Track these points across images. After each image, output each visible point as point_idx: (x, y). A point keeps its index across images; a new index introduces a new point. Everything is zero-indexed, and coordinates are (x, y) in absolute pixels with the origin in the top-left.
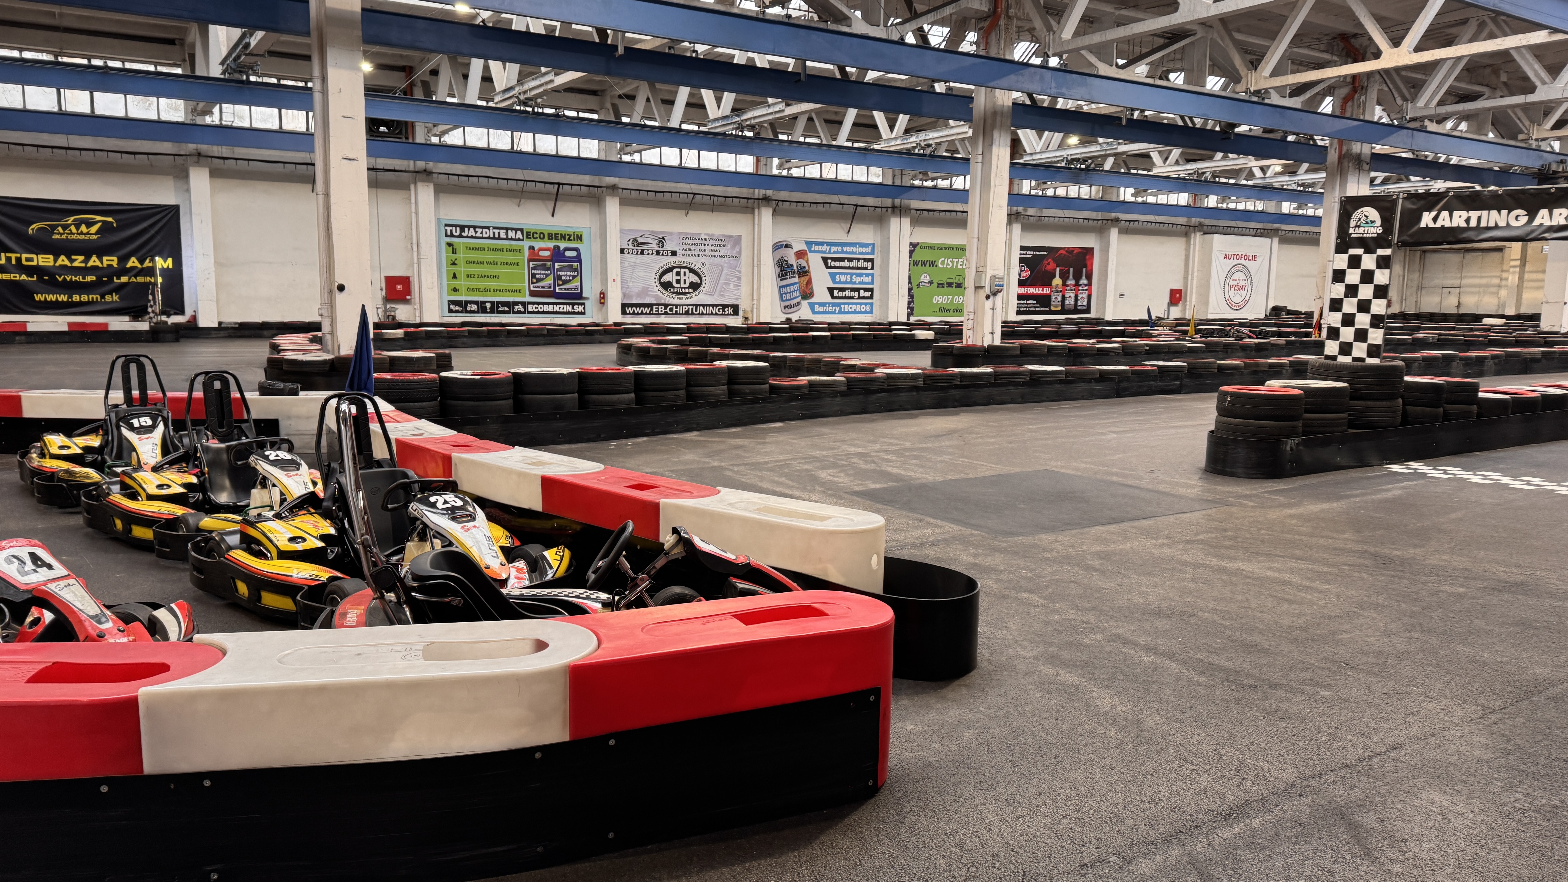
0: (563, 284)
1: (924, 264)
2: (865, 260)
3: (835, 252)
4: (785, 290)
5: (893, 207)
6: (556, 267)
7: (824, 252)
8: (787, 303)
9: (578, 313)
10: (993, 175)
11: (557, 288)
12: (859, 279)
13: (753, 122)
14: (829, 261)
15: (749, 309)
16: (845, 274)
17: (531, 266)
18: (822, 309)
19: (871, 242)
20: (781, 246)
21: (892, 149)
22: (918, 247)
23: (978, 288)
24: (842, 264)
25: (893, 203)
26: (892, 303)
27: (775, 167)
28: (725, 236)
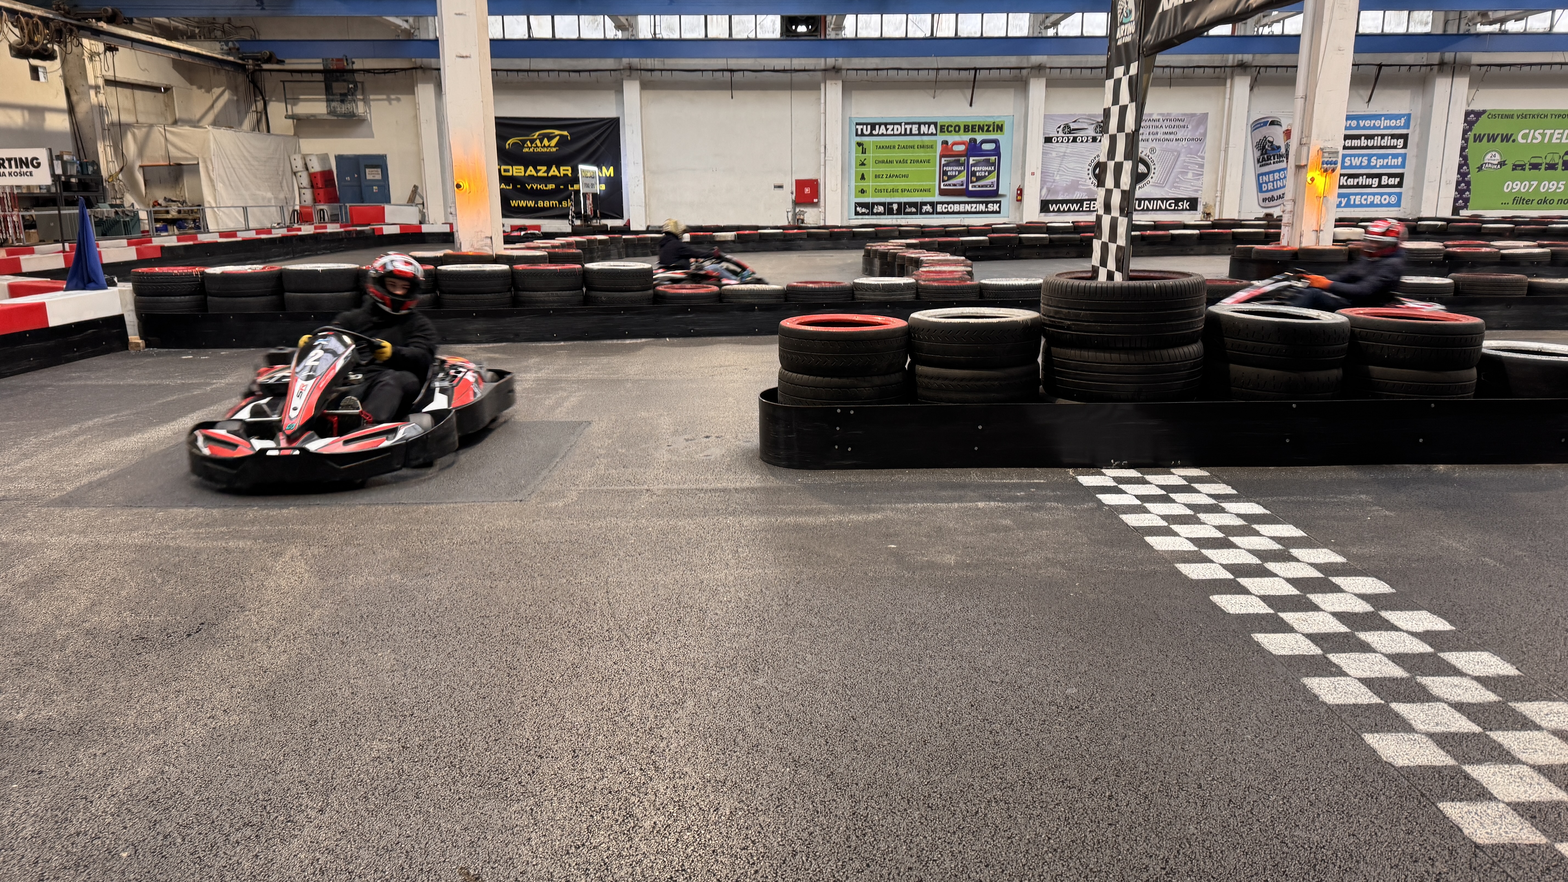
0: (977, 181)
1: (1492, 138)
2: (1393, 136)
4: (1265, 178)
5: (1442, 64)
6: (971, 162)
8: (1269, 195)
9: (993, 212)
11: (970, 185)
12: (1380, 162)
15: (1212, 203)
16: (1359, 156)
17: (943, 162)
19: (1407, 112)
20: (1265, 124)
22: (1484, 117)
25: (1442, 59)
26: (1428, 192)
28: (1185, 115)
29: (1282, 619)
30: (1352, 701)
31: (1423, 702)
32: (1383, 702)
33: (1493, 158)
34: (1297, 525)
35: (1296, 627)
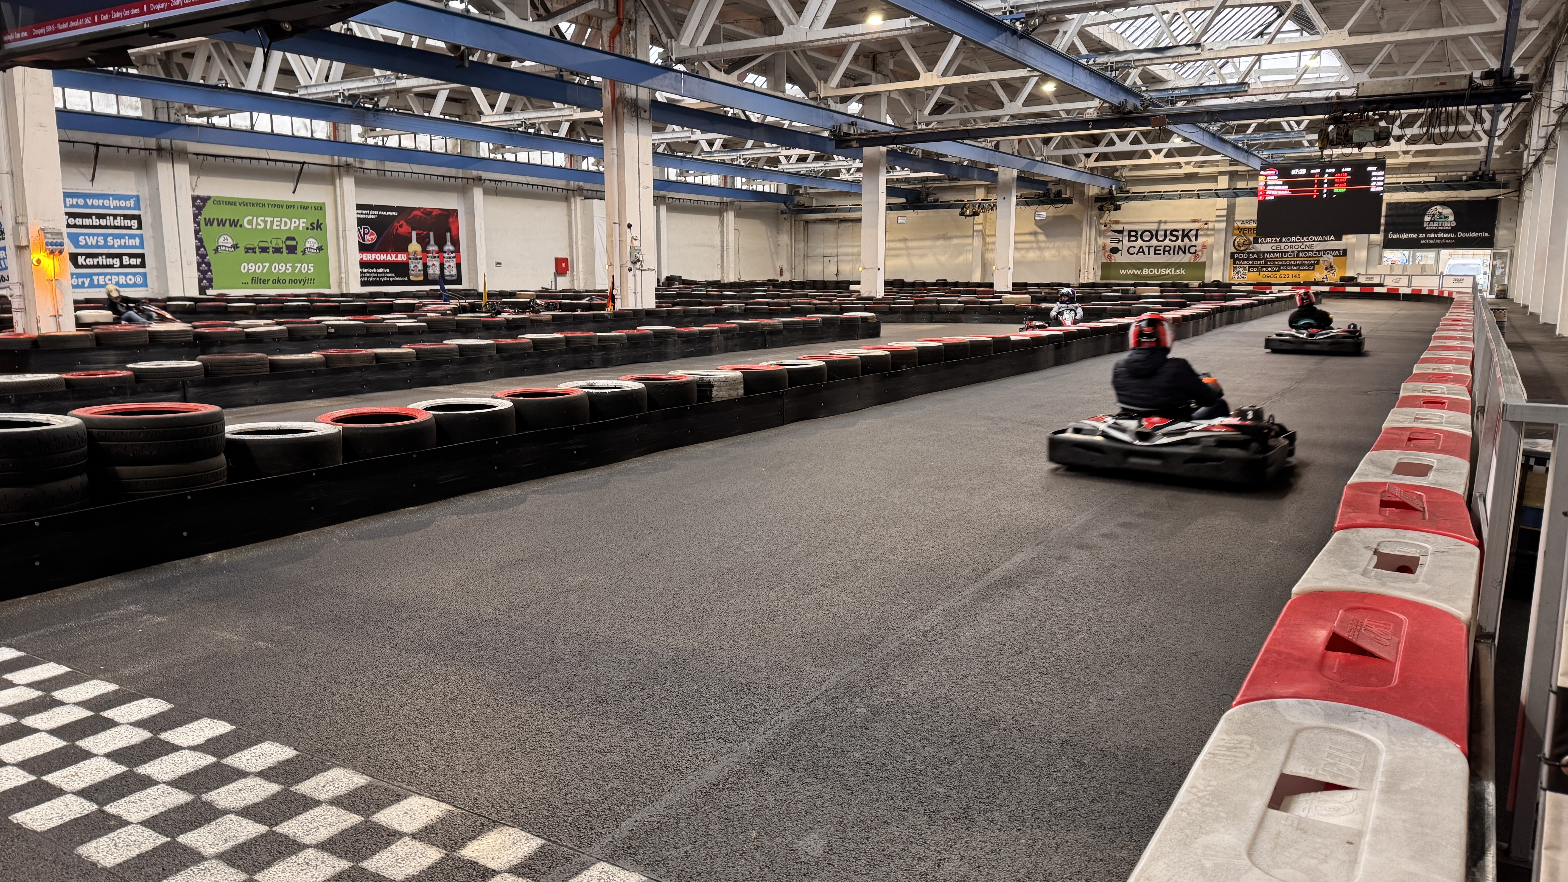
1: (221, 223)
2: (126, 217)
3: (73, 206)
5: (160, 149)
12: (117, 242)
16: (93, 235)
19: (135, 193)
22: (210, 202)
24: (87, 221)
25: (159, 145)
26: (173, 274)
29: (47, 783)
30: (135, 852)
31: (208, 821)
32: (169, 839)
33: (226, 241)
34: (59, 661)
35: (64, 787)
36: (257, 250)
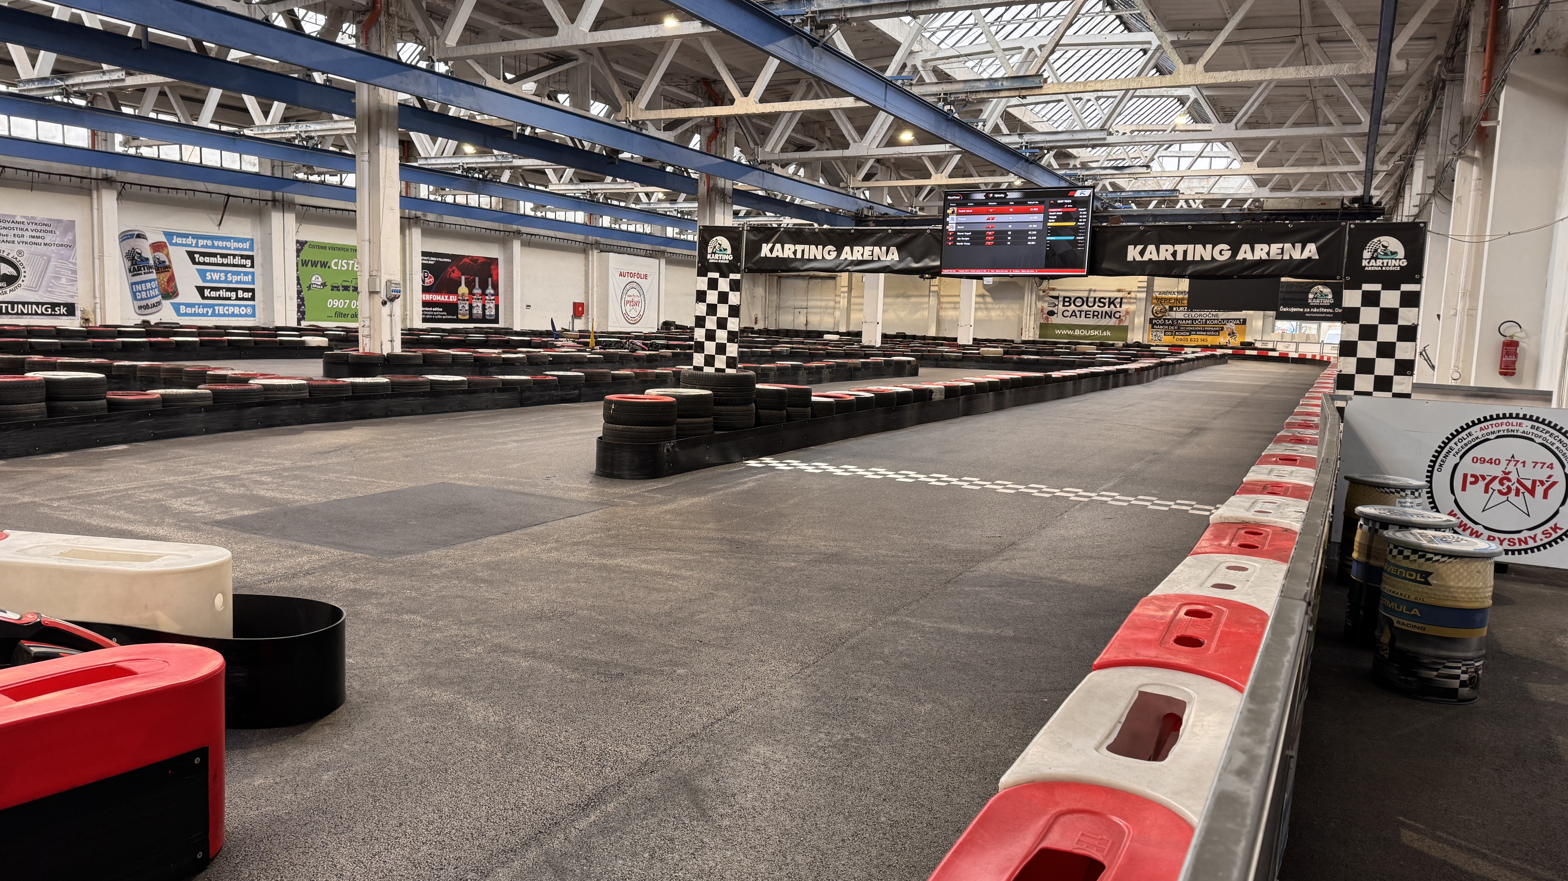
1: (314, 264)
2: (243, 257)
3: (203, 246)
4: (139, 287)
5: (274, 200)
7: (190, 246)
8: (143, 303)
10: (381, 176)
12: (235, 278)
13: (82, 88)
14: (197, 256)
15: (89, 309)
16: (217, 271)
18: (189, 310)
19: (250, 237)
20: (132, 236)
21: (267, 137)
22: (306, 246)
23: (372, 293)
24: (213, 260)
25: (274, 196)
26: (278, 306)
27: (118, 143)
28: (51, 220)
33: (317, 280)
36: (341, 288)
